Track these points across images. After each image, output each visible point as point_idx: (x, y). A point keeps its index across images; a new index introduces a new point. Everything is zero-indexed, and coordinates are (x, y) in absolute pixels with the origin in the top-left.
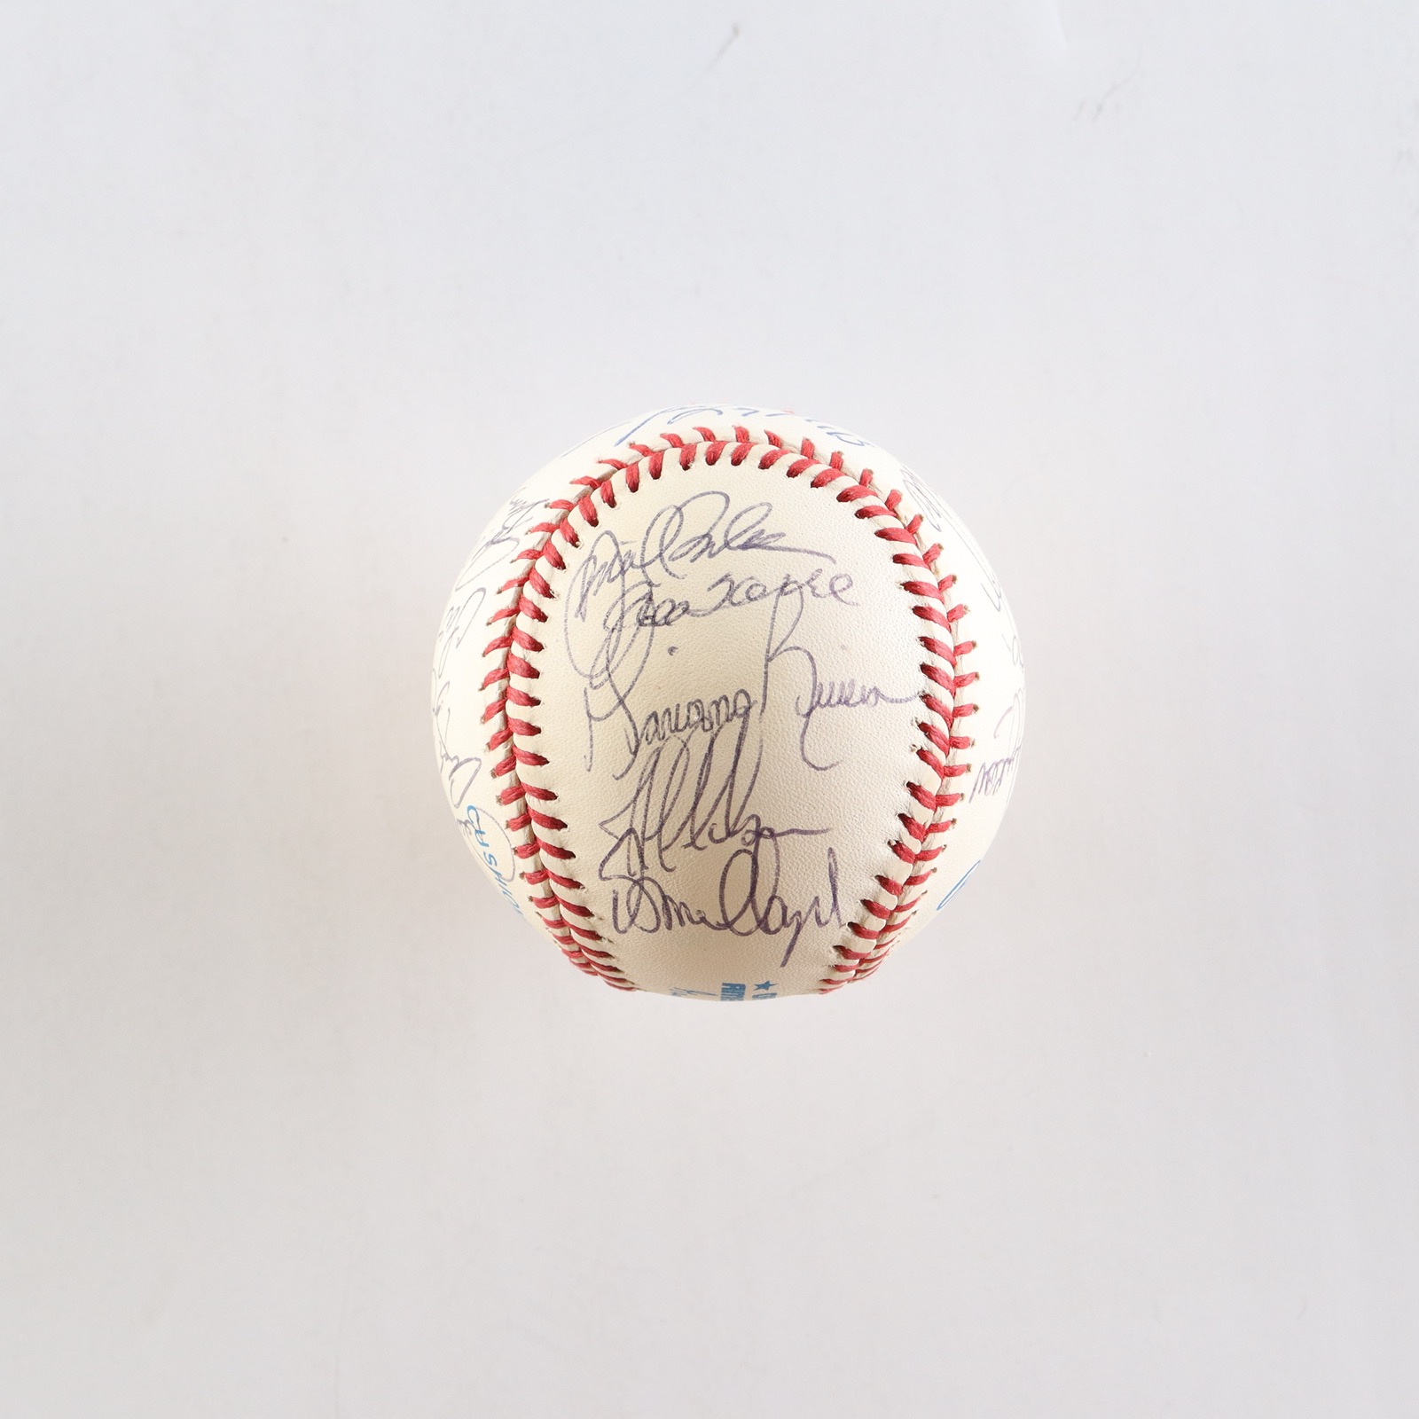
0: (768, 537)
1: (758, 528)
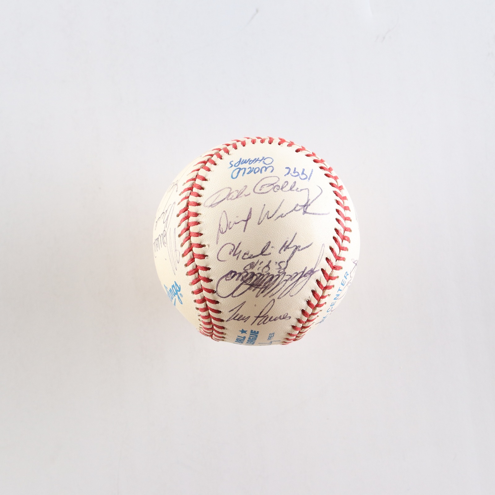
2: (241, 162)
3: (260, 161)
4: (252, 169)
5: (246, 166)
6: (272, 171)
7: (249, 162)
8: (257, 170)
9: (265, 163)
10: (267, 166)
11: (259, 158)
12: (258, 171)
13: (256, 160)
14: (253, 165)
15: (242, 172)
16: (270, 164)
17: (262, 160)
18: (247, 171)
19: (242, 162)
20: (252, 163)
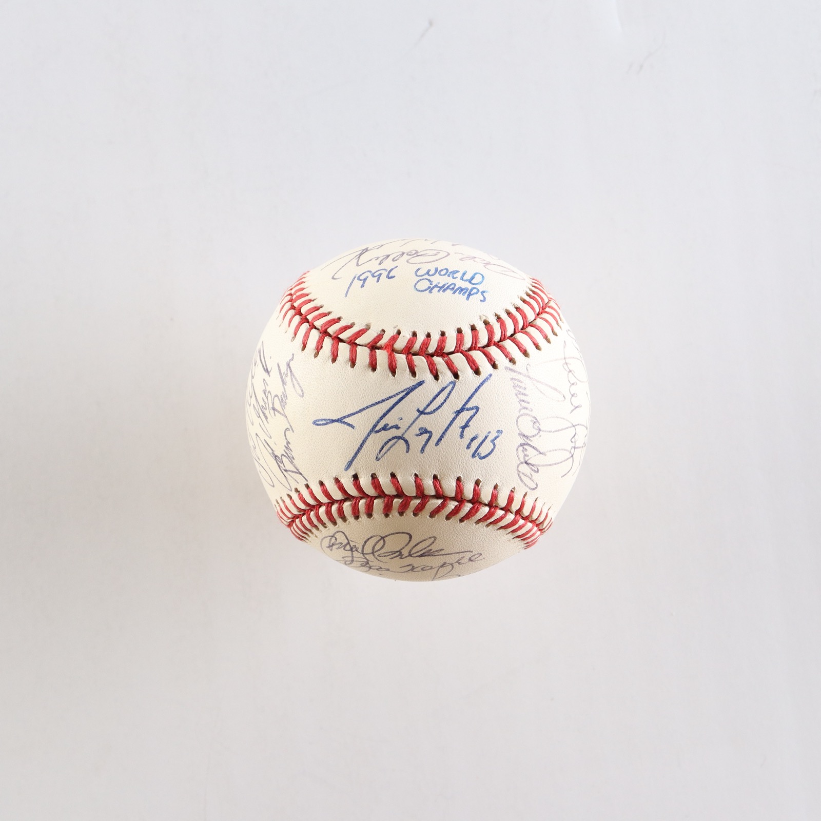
0: (433, 552)
1: (428, 549)
2: (468, 293)
3: (436, 286)
4: (451, 275)
5: (459, 283)
6: (418, 270)
7: (455, 289)
8: (443, 273)
9: (430, 281)
10: (427, 277)
11: (439, 291)
12: (442, 270)
13: (443, 288)
14: (449, 280)
15: (467, 277)
16: (421, 280)
17: (434, 287)
18: (459, 275)
19: (465, 293)
20: (451, 285)
